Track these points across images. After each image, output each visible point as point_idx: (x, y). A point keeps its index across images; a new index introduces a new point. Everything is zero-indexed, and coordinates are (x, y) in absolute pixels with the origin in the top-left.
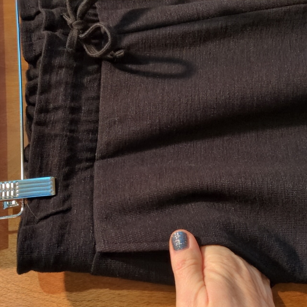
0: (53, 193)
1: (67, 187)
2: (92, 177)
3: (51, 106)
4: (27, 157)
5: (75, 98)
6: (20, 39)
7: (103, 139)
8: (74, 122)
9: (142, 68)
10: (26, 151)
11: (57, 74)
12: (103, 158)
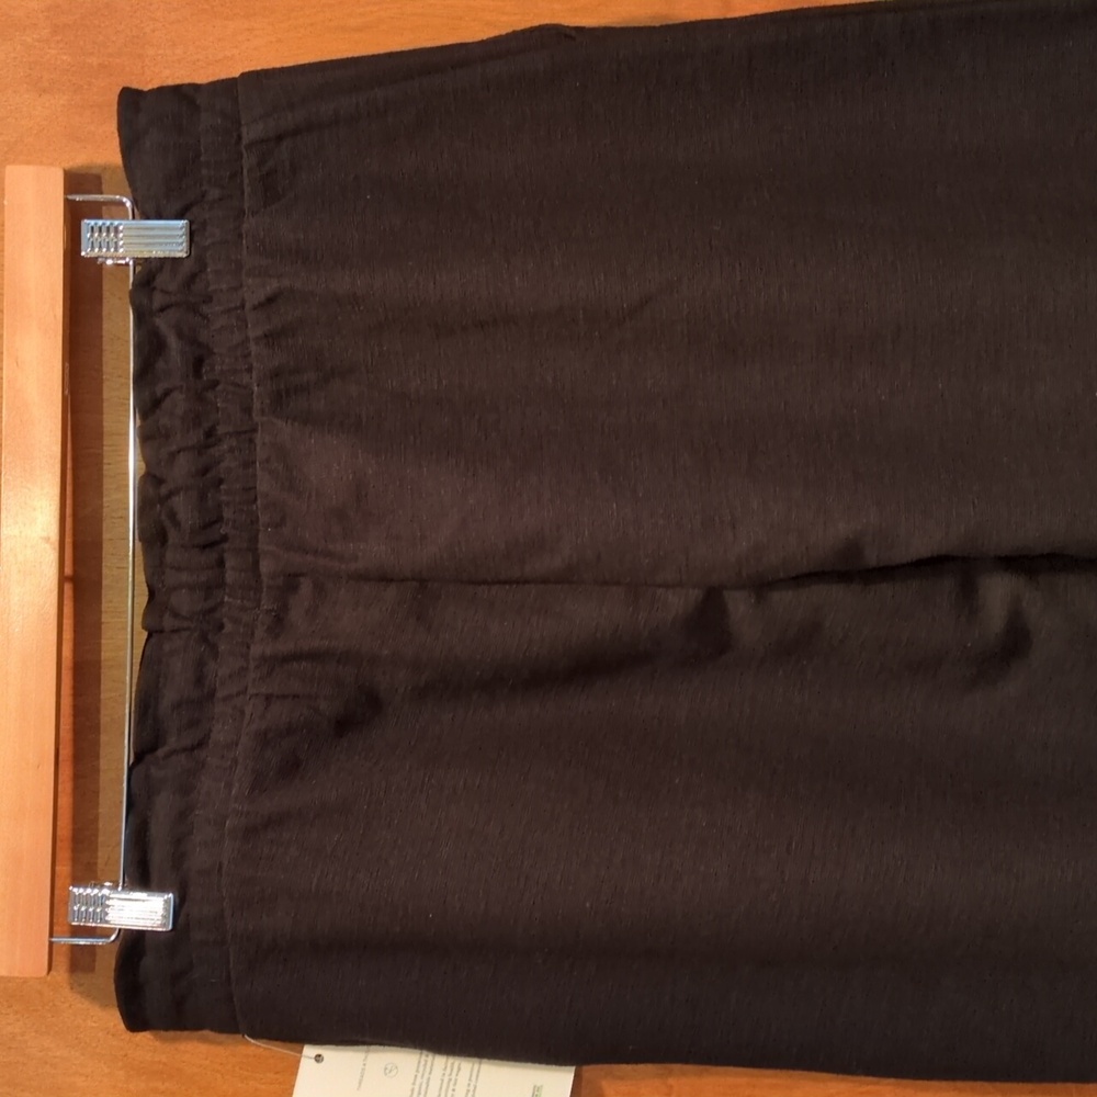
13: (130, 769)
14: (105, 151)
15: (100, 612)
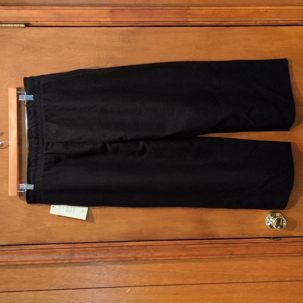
13: (27, 168)
14: (22, 85)
15: (22, 148)
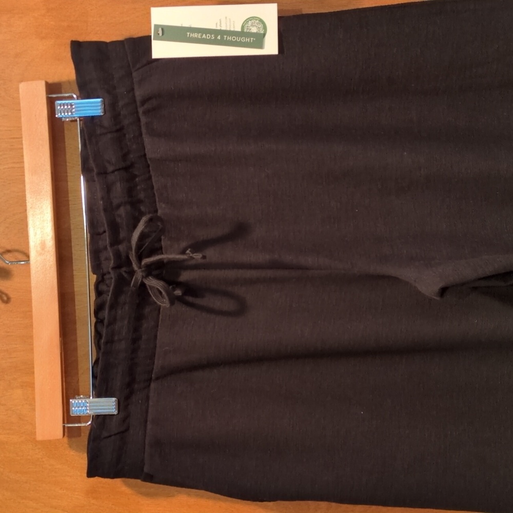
0: (116, 413)
1: (126, 407)
2: (148, 398)
3: (116, 338)
4: (95, 372)
5: (136, 329)
6: (89, 259)
7: (158, 363)
8: (134, 351)
9: (198, 301)
10: (95, 369)
11: (122, 308)
12: (157, 379)
